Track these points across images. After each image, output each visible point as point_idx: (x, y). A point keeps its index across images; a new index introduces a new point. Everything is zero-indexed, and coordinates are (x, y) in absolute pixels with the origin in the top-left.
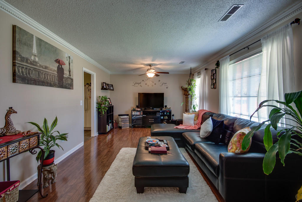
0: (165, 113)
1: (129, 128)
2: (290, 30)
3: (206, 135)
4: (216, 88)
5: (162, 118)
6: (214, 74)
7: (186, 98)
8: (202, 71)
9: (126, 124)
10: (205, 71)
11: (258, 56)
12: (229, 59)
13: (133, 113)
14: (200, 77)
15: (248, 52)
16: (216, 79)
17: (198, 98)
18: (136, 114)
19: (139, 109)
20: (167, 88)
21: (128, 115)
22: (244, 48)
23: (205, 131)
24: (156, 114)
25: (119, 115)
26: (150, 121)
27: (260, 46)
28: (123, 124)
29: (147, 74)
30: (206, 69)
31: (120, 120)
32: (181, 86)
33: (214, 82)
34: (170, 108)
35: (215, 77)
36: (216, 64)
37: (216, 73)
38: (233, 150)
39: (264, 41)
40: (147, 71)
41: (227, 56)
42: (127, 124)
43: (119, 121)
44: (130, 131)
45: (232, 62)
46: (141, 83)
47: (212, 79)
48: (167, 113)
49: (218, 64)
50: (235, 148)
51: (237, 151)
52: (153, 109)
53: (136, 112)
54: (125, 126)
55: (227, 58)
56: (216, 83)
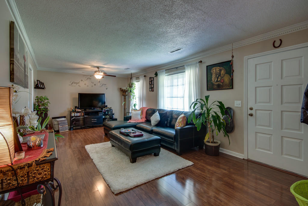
0: (107, 113)
1: (68, 131)
2: (198, 65)
3: (156, 123)
4: (154, 91)
5: (104, 117)
6: (152, 81)
7: (124, 98)
8: (141, 77)
9: (64, 127)
10: (144, 77)
11: (182, 74)
12: (165, 73)
13: (73, 114)
14: (139, 81)
15: (177, 71)
16: (153, 84)
17: (138, 99)
18: (76, 115)
19: (79, 110)
20: (107, 89)
21: (65, 117)
22: (175, 68)
23: (156, 120)
24: (98, 114)
25: (53, 118)
26: (93, 121)
27: (184, 69)
28: (61, 127)
29: (95, 76)
30: (145, 76)
31: (56, 123)
32: (120, 88)
33: (152, 86)
34: (111, 107)
35: (153, 83)
36: (155, 74)
37: (153, 80)
38: (180, 126)
39: (186, 67)
40: (95, 72)
41: (163, 70)
42: (66, 127)
43: (54, 125)
44: (70, 134)
45: (166, 74)
46: (79, 83)
47: (150, 84)
48: (108, 112)
49: (156, 74)
50: (181, 124)
51: (182, 126)
52: (94, 109)
53: (76, 114)
54: (63, 129)
55: (163, 71)
56: (153, 87)
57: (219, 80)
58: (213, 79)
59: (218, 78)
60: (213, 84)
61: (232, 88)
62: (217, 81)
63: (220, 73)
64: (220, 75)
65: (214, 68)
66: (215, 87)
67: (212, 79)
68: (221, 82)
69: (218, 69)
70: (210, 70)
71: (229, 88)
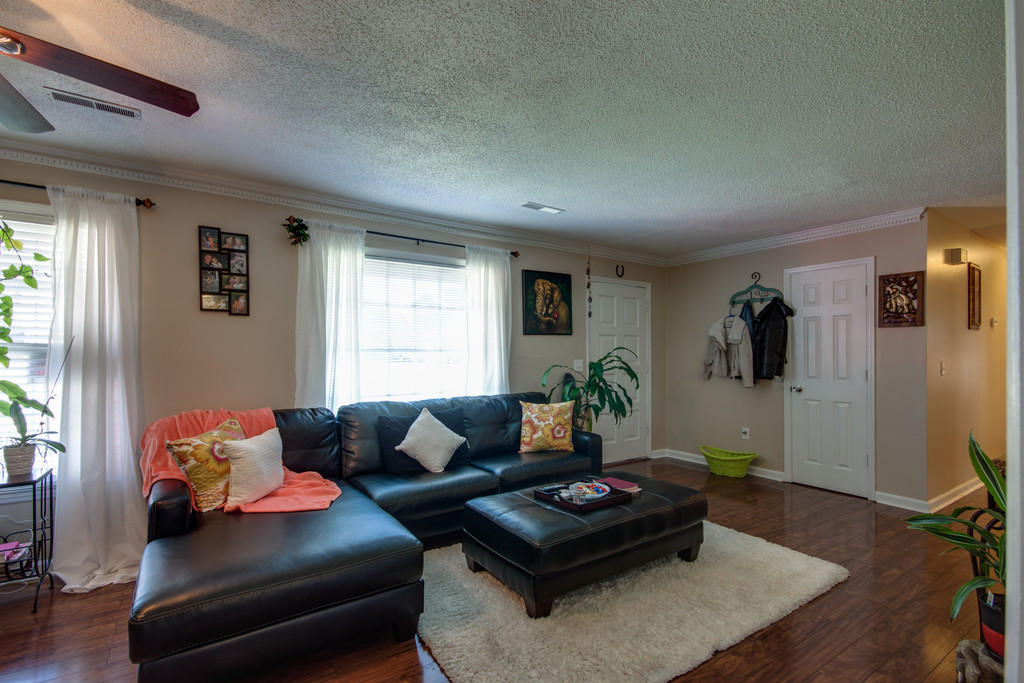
57: (550, 311)
58: (539, 306)
59: (547, 309)
60: (538, 320)
61: (571, 334)
62: (547, 314)
63: (552, 296)
64: (551, 301)
65: (540, 281)
66: (543, 327)
67: (535, 306)
68: (555, 319)
69: (548, 285)
70: (533, 283)
71: (564, 332)
